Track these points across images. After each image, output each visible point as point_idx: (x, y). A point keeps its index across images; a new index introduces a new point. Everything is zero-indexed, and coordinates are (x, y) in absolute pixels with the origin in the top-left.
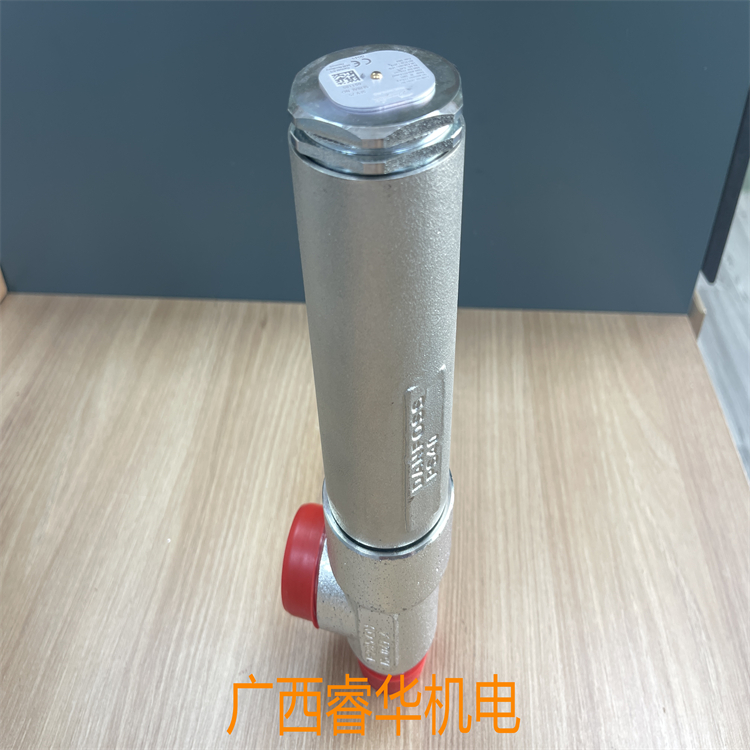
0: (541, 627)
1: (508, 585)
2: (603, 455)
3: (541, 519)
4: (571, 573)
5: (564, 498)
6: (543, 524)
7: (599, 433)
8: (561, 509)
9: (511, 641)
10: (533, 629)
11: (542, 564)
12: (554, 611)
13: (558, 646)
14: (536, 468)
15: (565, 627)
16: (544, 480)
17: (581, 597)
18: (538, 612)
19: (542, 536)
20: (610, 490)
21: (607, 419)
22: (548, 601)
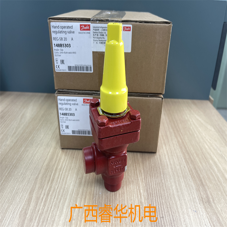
0: (181, 166)
1: (168, 156)
2: (191, 128)
3: (175, 141)
4: (188, 154)
5: (182, 137)
6: (177, 142)
7: (189, 123)
8: (181, 139)
9: (172, 170)
10: (179, 167)
11: (178, 152)
12: (185, 162)
13: (188, 171)
14: (171, 130)
15: (189, 166)
16: (175, 133)
17: (193, 159)
18: (179, 163)
19: (177, 145)
20: (196, 135)
21: (191, 120)
22: (182, 160)
